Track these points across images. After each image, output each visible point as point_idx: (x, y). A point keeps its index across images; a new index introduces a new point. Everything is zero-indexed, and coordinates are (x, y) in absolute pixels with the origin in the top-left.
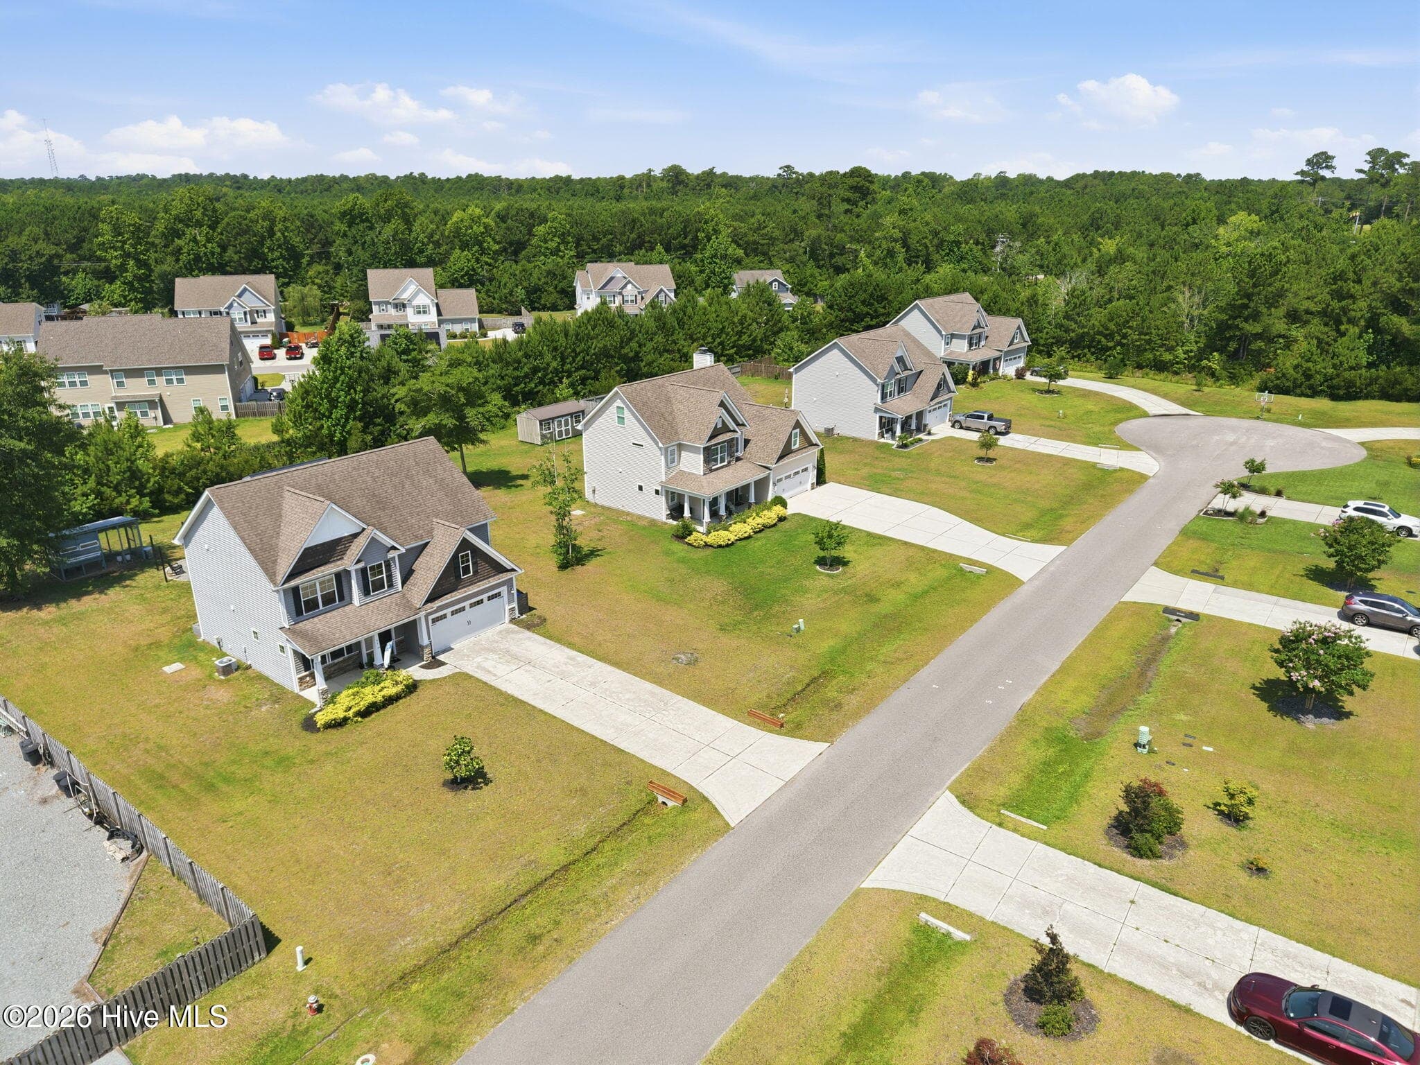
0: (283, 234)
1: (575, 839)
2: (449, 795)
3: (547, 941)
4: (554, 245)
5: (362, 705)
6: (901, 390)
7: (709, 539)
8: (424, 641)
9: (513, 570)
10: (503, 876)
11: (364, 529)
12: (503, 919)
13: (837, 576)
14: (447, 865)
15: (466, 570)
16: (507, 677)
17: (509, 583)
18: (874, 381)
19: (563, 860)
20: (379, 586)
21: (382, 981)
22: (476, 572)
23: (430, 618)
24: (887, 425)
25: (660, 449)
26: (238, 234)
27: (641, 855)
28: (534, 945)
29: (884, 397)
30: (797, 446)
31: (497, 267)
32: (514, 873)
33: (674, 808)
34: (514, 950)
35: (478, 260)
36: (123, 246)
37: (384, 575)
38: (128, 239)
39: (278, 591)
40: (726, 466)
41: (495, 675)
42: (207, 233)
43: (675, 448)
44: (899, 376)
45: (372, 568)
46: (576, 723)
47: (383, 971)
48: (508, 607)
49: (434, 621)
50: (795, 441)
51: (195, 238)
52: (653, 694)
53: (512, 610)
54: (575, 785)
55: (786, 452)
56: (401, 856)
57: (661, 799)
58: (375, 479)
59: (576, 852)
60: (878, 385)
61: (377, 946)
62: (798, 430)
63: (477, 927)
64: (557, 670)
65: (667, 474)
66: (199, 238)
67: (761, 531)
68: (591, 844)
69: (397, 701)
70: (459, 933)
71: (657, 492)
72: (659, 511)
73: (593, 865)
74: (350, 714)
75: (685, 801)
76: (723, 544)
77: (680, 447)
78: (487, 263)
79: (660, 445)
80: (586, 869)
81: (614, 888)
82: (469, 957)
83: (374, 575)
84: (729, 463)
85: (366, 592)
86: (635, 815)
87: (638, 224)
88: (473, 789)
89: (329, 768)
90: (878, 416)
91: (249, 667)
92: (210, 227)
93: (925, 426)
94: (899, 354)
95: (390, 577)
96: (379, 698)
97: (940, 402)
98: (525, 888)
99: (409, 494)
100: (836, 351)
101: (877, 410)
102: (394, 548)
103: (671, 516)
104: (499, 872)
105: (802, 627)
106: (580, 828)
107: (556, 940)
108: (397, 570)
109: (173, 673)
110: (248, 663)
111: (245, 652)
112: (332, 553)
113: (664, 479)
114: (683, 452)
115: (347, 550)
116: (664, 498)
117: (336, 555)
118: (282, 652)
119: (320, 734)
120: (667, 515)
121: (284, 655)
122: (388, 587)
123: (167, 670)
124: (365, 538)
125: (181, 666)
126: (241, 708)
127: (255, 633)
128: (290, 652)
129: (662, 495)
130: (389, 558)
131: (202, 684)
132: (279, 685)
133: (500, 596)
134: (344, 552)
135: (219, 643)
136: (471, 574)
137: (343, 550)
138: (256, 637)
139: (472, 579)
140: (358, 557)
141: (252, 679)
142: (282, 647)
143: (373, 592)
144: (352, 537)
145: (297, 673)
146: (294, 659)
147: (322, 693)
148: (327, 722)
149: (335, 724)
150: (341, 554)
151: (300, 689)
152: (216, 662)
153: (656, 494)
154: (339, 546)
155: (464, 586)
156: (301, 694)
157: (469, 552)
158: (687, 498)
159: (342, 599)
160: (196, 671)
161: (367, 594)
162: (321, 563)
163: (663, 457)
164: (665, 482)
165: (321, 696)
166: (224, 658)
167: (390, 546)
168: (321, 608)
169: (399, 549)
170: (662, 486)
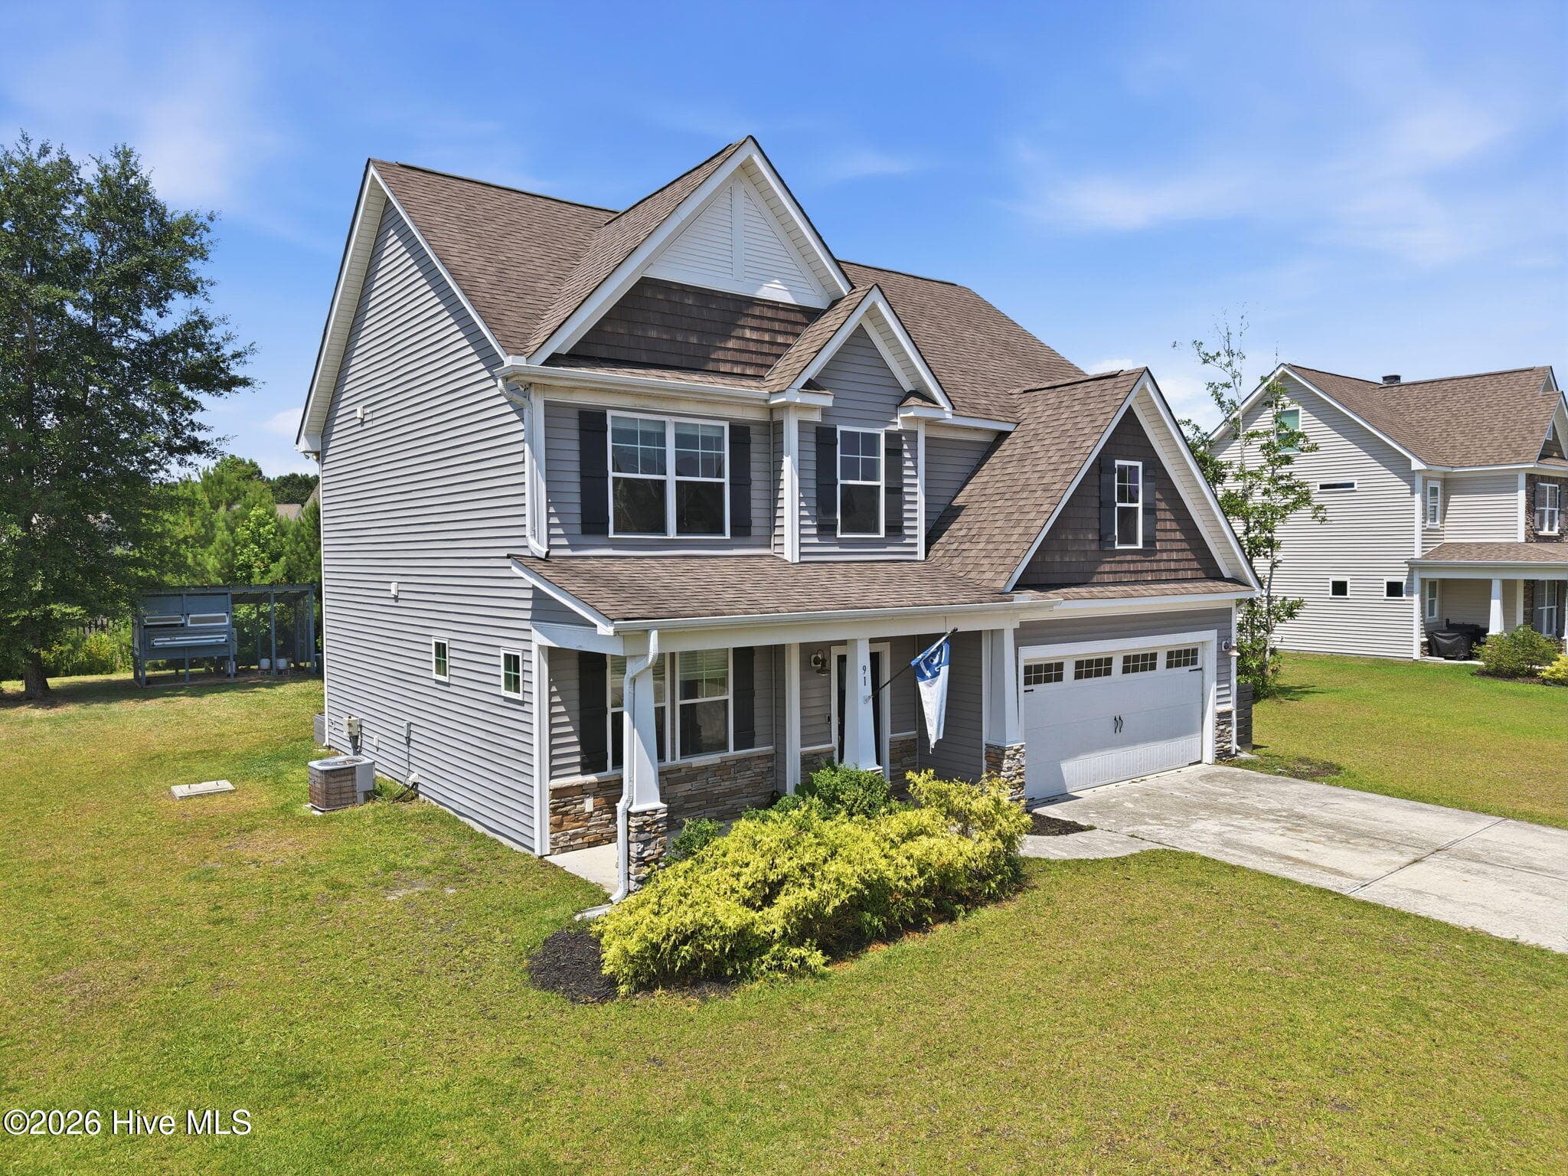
9: (1238, 582)
11: (840, 299)
15: (1128, 525)
17: (1221, 621)
20: (860, 513)
22: (1149, 544)
23: (1025, 655)
25: (1410, 477)
37: (881, 484)
43: (1438, 485)
45: (849, 440)
48: (1213, 706)
49: (1035, 673)
53: (1222, 719)
65: (1423, 543)
71: (1394, 589)
72: (1402, 632)
79: (1417, 465)
83: (848, 470)
85: (822, 512)
91: (411, 793)
95: (896, 494)
102: (923, 393)
103: (1431, 648)
108: (917, 481)
109: (189, 797)
110: (410, 781)
111: (408, 739)
112: (731, 344)
113: (1418, 554)
114: (1453, 498)
115: (778, 356)
116: (1416, 597)
117: (745, 357)
118: (513, 683)
119: (611, 1008)
120: (1423, 644)
121: (518, 697)
122: (887, 528)
123: (180, 790)
124: (844, 314)
125: (226, 785)
126: (317, 887)
127: (441, 649)
128: (536, 673)
129: (1410, 593)
130: (900, 427)
131: (247, 822)
132: (484, 836)
133: (1194, 662)
134: (769, 360)
135: (354, 739)
136: (1140, 546)
137: (766, 349)
138: (441, 667)
139: (1139, 566)
140: (811, 373)
141: (403, 819)
142: (512, 662)
143: (842, 532)
144: (799, 318)
145: (552, 768)
146: (551, 705)
147: (640, 829)
148: (656, 947)
149: (695, 962)
150: (759, 364)
151: (554, 842)
152: (314, 764)
153: (1389, 594)
154: (752, 328)
155: (1118, 577)
156: (557, 859)
157: (1140, 464)
158: (1496, 588)
159: (742, 529)
160: (261, 797)
161: (826, 529)
162: (695, 364)
163: (1418, 497)
164: (1425, 557)
165: (635, 848)
166: (338, 761)
167: (908, 387)
168: (672, 533)
169: (935, 402)
170: (1413, 566)
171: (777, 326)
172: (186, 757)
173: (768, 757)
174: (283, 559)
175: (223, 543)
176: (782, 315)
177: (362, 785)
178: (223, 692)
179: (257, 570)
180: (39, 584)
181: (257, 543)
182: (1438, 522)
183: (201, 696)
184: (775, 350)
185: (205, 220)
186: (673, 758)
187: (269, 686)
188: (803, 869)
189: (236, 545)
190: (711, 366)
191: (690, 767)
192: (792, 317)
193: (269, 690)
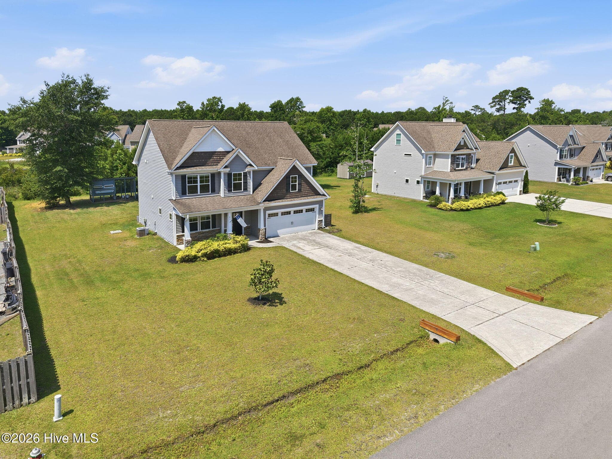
0: (247, 116)
1: (350, 353)
2: (250, 307)
3: (308, 443)
4: (364, 122)
5: (208, 251)
6: (572, 156)
7: (454, 206)
8: (261, 226)
9: (324, 195)
10: (277, 371)
11: (233, 149)
12: (268, 412)
13: (555, 228)
14: (230, 354)
15: (294, 187)
16: (311, 251)
17: (320, 203)
18: (555, 147)
19: (337, 369)
20: (237, 187)
21: (123, 451)
22: (300, 190)
23: (268, 212)
24: (563, 173)
25: (422, 154)
26: (229, 115)
27: (416, 377)
28: (293, 446)
29: (561, 157)
30: (512, 164)
31: (337, 131)
32: (287, 372)
33: (447, 344)
34: (270, 447)
35: (328, 128)
36: (183, 116)
37: (242, 181)
38: (186, 114)
39: (171, 174)
40: (465, 170)
41: (303, 250)
42: (218, 114)
43: (432, 156)
44: (570, 147)
45: (235, 175)
46: (357, 278)
47: (128, 440)
48: (317, 219)
49: (270, 215)
50: (511, 161)
51: (212, 116)
52: (420, 270)
53: (320, 221)
54: (355, 315)
55: (505, 166)
56: (195, 342)
57: (432, 336)
58: (248, 133)
59: (350, 364)
60: (557, 149)
61: (136, 413)
62: (513, 154)
63: (240, 414)
64: (346, 251)
65: (425, 171)
66: (214, 116)
67: (489, 207)
68: (365, 360)
69: (234, 254)
70: (220, 417)
71: (418, 182)
72: (419, 193)
73: (367, 378)
74: (200, 254)
75: (458, 339)
76: (464, 208)
77: (436, 156)
78: (332, 129)
79: (423, 152)
80: (358, 381)
81: (388, 403)
82: (220, 445)
83: (235, 180)
84: (467, 168)
85: (229, 188)
86: (408, 344)
87: (405, 118)
88: (270, 305)
89: (173, 282)
90: (557, 167)
91: (155, 234)
92: (219, 112)
93: (588, 177)
94: (571, 134)
95: (246, 183)
96: (221, 248)
97: (597, 166)
98: (295, 386)
99: (267, 143)
100: (528, 132)
101: (556, 164)
102: (251, 165)
103: (426, 197)
104: (274, 368)
105: (538, 248)
106: (357, 346)
107: (318, 445)
108: (251, 180)
109: (114, 234)
110: (155, 232)
111: (155, 224)
112: (211, 160)
113: (423, 174)
114: (437, 159)
115: (221, 161)
116: (422, 185)
117: (214, 162)
118: (171, 218)
119: (177, 264)
120: (424, 196)
121: (171, 220)
122: (244, 189)
123: (112, 232)
124: (233, 154)
125: (120, 231)
126: (138, 250)
127: (160, 209)
128: (174, 217)
129: (421, 184)
130: (247, 171)
131: (126, 239)
132: (167, 242)
133: (314, 211)
134: (219, 161)
135: (145, 222)
136: (297, 191)
137: (218, 160)
138: (160, 213)
139: (297, 194)
140: (226, 164)
141: (154, 239)
142: (171, 215)
143: (233, 191)
144: (225, 153)
145: (177, 232)
146: (176, 222)
147: (187, 242)
148: (183, 257)
149: (188, 259)
150: (217, 162)
151: (177, 244)
152: (137, 228)
153: (417, 183)
154: (215, 157)
155: (291, 197)
156: (177, 246)
157: (297, 176)
158: (438, 184)
159: (213, 191)
160: (127, 234)
161: (230, 191)
162: (203, 165)
163: (424, 159)
164: (424, 175)
165: (186, 245)
166: (142, 228)
167: (248, 164)
168: (199, 193)
169: (253, 166)
170: (422, 177)
171: (221, 155)
172: (111, 224)
173: (219, 230)
174: (126, 165)
175: (110, 161)
176: (222, 153)
177: (146, 232)
178: (114, 205)
179: (119, 168)
180: (71, 182)
181: (119, 160)
182: (432, 165)
183: (108, 206)
184: (220, 159)
185: (107, 89)
186: (199, 230)
187: (125, 203)
188: (205, 248)
189: (113, 160)
190: (207, 164)
191: (202, 232)
192: (224, 153)
193: (125, 205)
